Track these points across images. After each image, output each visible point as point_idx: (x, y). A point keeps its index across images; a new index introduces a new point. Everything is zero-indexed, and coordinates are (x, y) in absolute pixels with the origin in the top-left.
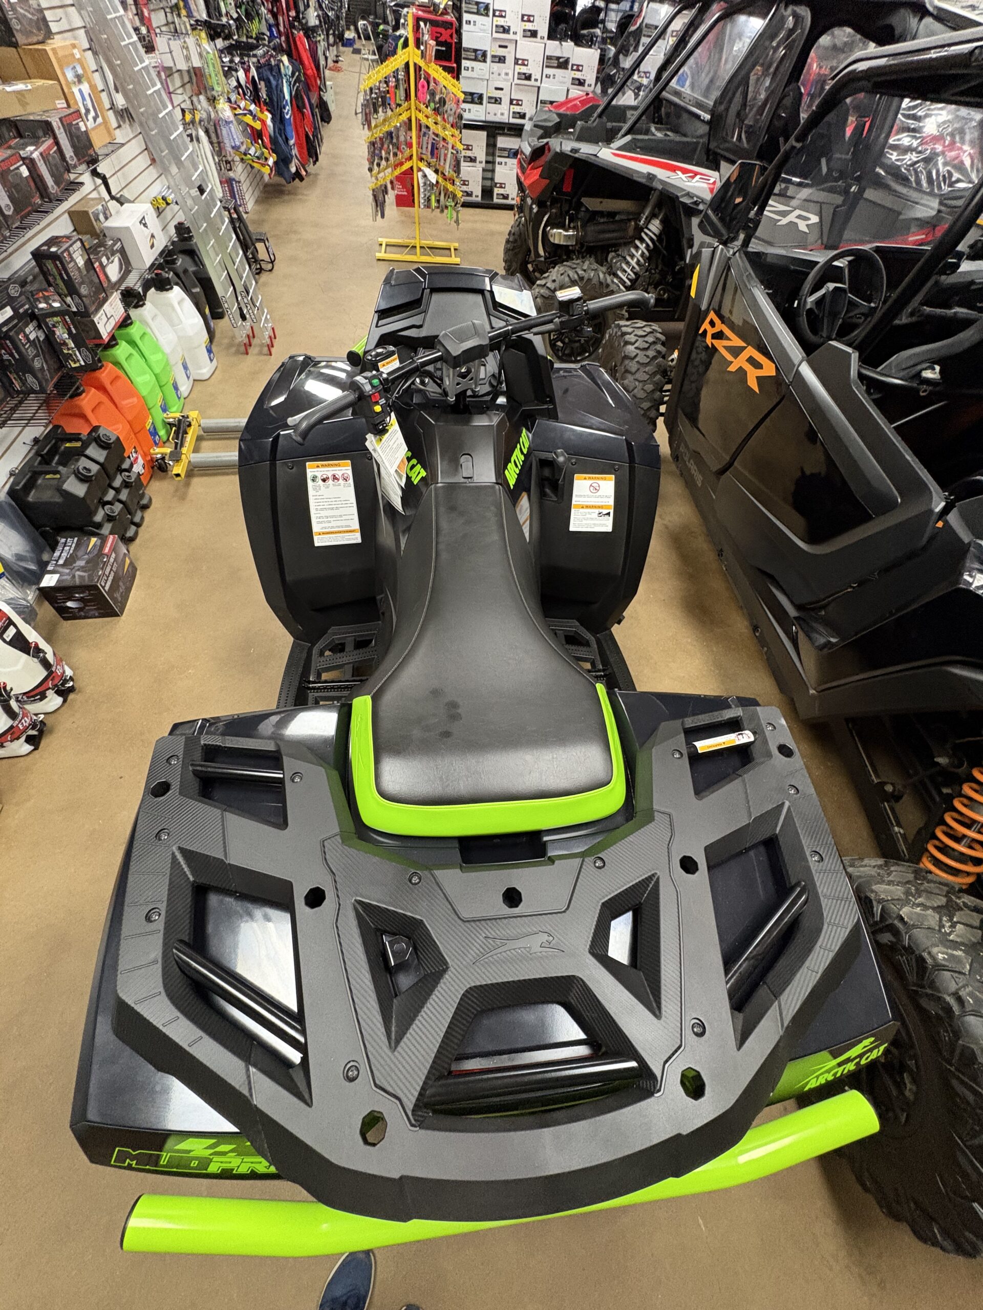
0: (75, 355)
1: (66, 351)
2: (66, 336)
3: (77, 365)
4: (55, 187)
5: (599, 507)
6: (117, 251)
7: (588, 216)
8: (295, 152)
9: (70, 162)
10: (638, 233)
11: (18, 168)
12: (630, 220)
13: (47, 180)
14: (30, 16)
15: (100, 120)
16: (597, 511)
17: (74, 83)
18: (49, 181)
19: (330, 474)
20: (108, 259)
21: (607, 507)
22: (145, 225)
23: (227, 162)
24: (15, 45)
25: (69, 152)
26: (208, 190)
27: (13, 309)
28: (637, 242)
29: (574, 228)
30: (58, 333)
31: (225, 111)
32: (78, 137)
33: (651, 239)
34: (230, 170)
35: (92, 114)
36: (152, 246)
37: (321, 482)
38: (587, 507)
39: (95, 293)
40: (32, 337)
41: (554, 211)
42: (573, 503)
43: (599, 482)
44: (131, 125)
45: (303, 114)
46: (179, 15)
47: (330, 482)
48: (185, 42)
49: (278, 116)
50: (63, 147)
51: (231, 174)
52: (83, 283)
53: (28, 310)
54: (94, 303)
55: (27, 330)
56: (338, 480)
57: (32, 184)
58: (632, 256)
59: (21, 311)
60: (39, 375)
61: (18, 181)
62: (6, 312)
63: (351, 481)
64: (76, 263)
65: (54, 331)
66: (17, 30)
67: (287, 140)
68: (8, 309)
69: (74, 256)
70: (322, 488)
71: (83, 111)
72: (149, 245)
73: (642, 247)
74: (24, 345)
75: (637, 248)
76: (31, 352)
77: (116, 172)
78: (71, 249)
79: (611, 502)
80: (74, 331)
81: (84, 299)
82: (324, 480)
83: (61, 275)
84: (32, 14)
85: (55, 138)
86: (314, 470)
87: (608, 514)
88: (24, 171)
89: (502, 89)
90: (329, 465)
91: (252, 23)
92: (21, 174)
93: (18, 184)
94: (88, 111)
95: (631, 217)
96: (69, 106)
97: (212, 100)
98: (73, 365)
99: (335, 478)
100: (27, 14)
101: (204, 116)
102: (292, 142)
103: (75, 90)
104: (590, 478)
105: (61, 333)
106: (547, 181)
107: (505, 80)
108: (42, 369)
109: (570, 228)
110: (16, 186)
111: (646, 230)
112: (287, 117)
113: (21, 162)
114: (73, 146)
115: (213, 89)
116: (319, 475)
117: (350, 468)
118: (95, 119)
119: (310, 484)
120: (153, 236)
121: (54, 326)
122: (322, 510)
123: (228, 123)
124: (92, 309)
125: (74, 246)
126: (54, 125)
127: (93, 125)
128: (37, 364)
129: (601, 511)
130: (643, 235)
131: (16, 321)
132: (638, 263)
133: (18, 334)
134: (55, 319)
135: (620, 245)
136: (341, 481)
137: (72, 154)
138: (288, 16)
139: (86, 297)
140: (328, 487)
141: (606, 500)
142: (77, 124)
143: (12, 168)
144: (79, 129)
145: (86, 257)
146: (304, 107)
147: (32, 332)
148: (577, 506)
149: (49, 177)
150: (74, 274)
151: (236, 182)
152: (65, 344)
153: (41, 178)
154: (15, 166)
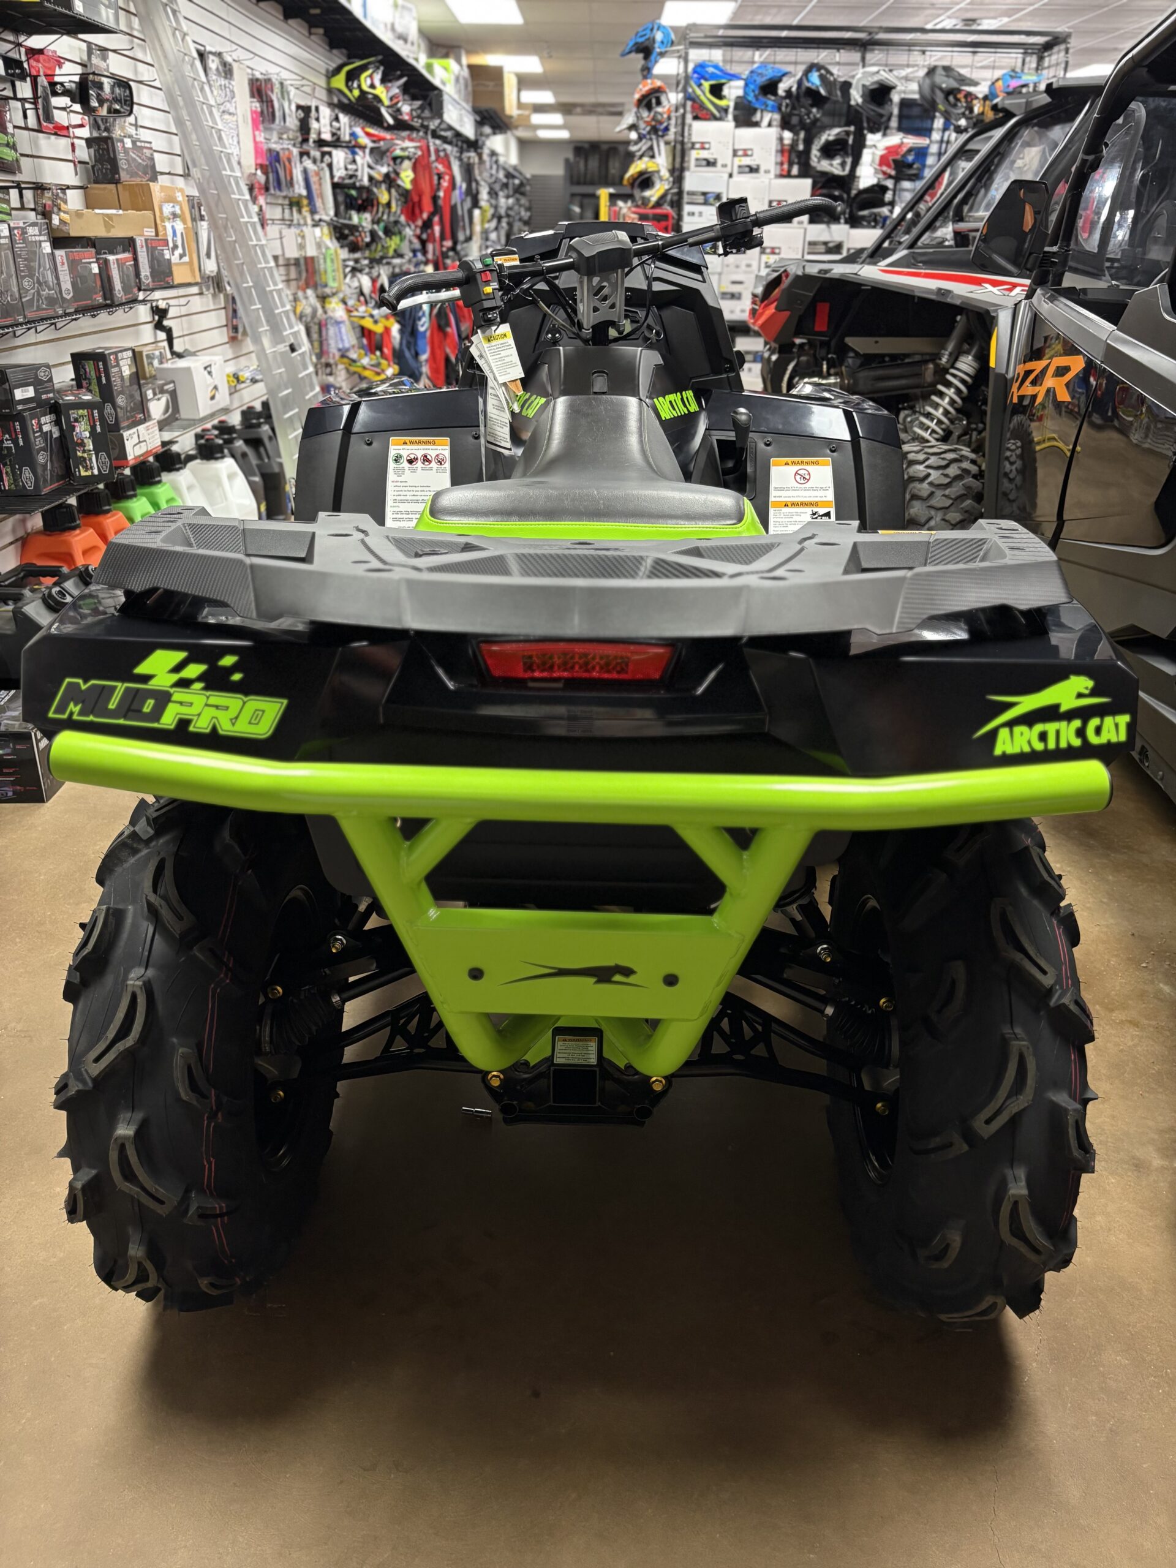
0: (90, 460)
1: (79, 454)
2: (87, 434)
3: (89, 473)
4: (122, 293)
5: (812, 504)
6: (167, 392)
7: (858, 362)
8: (425, 369)
9: (143, 280)
10: (941, 374)
11: (90, 263)
12: (926, 362)
13: (115, 283)
14: (140, 161)
15: (186, 259)
16: (809, 510)
17: (169, 219)
18: (118, 285)
19: (419, 454)
20: (155, 394)
21: (825, 504)
22: (210, 373)
23: (328, 365)
24: (117, 182)
25: (145, 271)
26: (300, 351)
27: (36, 391)
28: (940, 387)
29: (836, 374)
30: (78, 430)
31: (337, 310)
32: (158, 261)
33: (963, 381)
34: (331, 374)
35: (180, 251)
36: (213, 398)
37: (406, 465)
38: (793, 504)
39: (132, 410)
40: (46, 428)
41: (803, 359)
42: (772, 499)
43: (809, 468)
44: (214, 296)
45: (445, 335)
46: (300, 211)
47: (419, 464)
48: (302, 231)
49: (409, 329)
50: (141, 265)
51: (331, 379)
52: (122, 393)
53: (51, 399)
54: (128, 419)
55: (43, 420)
56: (430, 461)
57: (99, 283)
58: (936, 406)
59: (44, 397)
60: (39, 471)
61: (86, 274)
62: (28, 391)
63: (447, 465)
64: (120, 370)
65: (74, 427)
66: (123, 169)
67: (417, 355)
68: (31, 389)
69: (121, 363)
70: (407, 472)
71: (171, 245)
72: (210, 395)
73: (951, 392)
74: (34, 433)
75: (941, 395)
76: (39, 443)
77: (183, 336)
78: (120, 354)
79: (830, 496)
80: (99, 429)
81: (119, 410)
82: (410, 462)
83: (99, 379)
84: (143, 160)
85: (135, 253)
86: (398, 447)
87: (828, 514)
88: (95, 269)
89: (740, 283)
90: (420, 443)
91: (391, 239)
92: (91, 269)
93: (85, 277)
94: (175, 247)
95: (928, 357)
96: (157, 234)
97: (323, 299)
98: (83, 473)
99: (426, 459)
100: (137, 158)
101: (308, 311)
102: (424, 357)
103: (168, 225)
104: (793, 463)
105: (82, 430)
106: (788, 313)
107: (746, 272)
108: (45, 466)
109: (829, 375)
110: (84, 279)
111: (952, 371)
112: (422, 329)
113: (94, 260)
114: (152, 267)
115: (326, 286)
116: (405, 454)
117: (448, 448)
118: (181, 256)
119: (391, 465)
120: (216, 388)
121: (76, 420)
122: (402, 501)
123: (338, 323)
124: (124, 424)
125: (124, 353)
126: (138, 243)
127: (177, 261)
128: (42, 458)
129: (815, 510)
130: (949, 377)
131: (34, 405)
132: (946, 413)
133: (32, 417)
134: (81, 412)
135: (915, 398)
136: (434, 464)
137: (148, 274)
138: (442, 246)
139: (121, 408)
140: (414, 471)
141: (821, 493)
142: (163, 250)
143: (84, 261)
144: (163, 255)
145: (134, 370)
146: (448, 324)
147: (47, 423)
148: (778, 504)
149: (119, 281)
150: (116, 381)
151: (335, 388)
152: (82, 444)
153: (109, 278)
154: (88, 260)
